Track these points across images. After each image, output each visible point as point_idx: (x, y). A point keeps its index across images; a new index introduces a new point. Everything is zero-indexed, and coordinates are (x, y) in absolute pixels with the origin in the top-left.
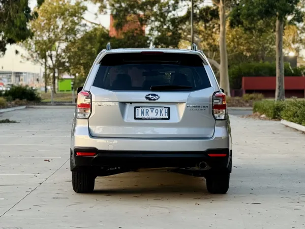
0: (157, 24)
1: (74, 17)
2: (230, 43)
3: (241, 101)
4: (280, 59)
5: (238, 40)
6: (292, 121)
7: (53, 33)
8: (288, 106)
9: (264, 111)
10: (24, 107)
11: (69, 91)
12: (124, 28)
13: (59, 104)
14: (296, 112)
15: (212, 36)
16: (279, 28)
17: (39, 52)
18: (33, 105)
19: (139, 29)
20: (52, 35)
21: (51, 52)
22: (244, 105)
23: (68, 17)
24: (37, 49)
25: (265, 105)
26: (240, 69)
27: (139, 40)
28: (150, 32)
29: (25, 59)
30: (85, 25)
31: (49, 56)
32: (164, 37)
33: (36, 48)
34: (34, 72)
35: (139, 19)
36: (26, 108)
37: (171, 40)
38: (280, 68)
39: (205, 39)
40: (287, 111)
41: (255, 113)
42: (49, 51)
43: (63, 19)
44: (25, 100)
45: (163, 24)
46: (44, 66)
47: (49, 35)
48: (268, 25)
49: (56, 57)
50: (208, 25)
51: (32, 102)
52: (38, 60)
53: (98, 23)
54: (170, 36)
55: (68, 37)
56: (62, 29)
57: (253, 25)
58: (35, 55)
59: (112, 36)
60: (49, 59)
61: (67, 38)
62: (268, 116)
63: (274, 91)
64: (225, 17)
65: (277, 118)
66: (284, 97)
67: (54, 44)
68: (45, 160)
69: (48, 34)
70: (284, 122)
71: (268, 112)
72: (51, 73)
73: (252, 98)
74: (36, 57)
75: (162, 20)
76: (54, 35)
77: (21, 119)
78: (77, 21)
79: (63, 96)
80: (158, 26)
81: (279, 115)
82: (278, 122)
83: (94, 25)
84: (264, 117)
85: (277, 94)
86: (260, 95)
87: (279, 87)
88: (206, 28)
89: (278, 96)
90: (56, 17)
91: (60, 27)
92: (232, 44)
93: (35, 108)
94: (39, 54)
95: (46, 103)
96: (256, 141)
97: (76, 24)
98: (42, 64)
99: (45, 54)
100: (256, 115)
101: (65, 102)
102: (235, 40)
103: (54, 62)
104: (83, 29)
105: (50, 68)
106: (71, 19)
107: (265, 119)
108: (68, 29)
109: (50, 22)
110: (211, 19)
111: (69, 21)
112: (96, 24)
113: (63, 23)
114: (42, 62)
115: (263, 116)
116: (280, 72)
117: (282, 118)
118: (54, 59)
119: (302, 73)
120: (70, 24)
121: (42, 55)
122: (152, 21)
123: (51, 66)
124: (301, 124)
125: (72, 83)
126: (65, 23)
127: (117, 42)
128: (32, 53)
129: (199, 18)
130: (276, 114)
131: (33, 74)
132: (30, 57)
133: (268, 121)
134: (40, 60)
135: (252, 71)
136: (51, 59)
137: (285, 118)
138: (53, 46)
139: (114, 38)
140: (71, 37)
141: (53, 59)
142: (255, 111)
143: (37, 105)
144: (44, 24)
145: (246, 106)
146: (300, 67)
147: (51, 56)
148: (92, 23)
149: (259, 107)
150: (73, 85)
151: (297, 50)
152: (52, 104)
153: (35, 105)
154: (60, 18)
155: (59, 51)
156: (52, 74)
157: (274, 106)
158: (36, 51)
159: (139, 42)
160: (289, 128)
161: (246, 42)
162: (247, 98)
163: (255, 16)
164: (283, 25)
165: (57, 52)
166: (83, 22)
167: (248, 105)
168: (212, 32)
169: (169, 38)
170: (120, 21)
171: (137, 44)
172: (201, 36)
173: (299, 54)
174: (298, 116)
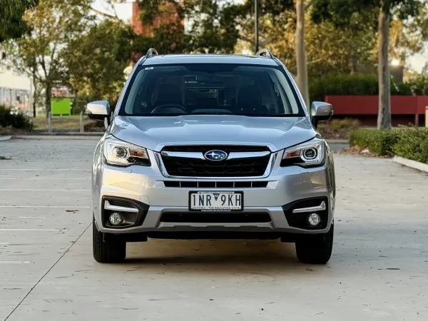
0: (204, 16)
1: (78, 6)
2: (309, 46)
3: (328, 130)
4: (384, 69)
5: (320, 41)
6: (410, 158)
7: (46, 29)
8: (405, 137)
9: (367, 144)
10: (9, 137)
11: (68, 115)
12: (154, 22)
13: (59, 133)
14: (418, 146)
15: (283, 35)
16: (384, 25)
17: (24, 57)
18: (21, 134)
19: (176, 24)
20: (44, 32)
21: (43, 57)
22: (332, 136)
23: (69, 6)
24: (22, 53)
25: (368, 136)
26: (321, 84)
27: (177, 40)
28: (193, 28)
29: (5, 67)
30: (94, 18)
31: (40, 62)
32: (215, 36)
33: (20, 51)
34: (11, 87)
35: (177, 10)
36: (12, 138)
37: (224, 40)
38: (384, 82)
39: (274, 40)
40: (403, 143)
41: (352, 148)
42: (41, 56)
43: (61, 8)
44: (10, 127)
45: (214, 18)
46: (32, 77)
47: (41, 31)
48: (366, 20)
49: (51, 64)
50: (277, 18)
51: (20, 130)
52: (24, 70)
53: (114, 15)
54: (223, 35)
55: (69, 35)
56: (60, 22)
57: (346, 20)
58: (19, 61)
59: (138, 34)
60: (40, 67)
61: (66, 37)
62: (373, 151)
63: (375, 117)
64: (304, 7)
65: (386, 154)
66: (390, 124)
67: (47, 44)
68: (68, 211)
69: (38, 31)
70: (399, 159)
71: (373, 146)
72: (43, 87)
73: (343, 127)
74: (21, 64)
75: (211, 11)
76: (48, 31)
77: (11, 154)
78: (82, 12)
79: (61, 122)
80: (206, 19)
81: (390, 150)
82: (389, 160)
83: (107, 18)
84: (366, 153)
85: (379, 120)
86: (355, 122)
87: (384, 110)
88: (274, 22)
89: (382, 124)
90: (51, 6)
91: (57, 20)
92: (312, 46)
93: (25, 139)
94: (24, 60)
95: (41, 131)
96: (365, 185)
97: (81, 16)
98: (29, 75)
99: (34, 59)
100: (354, 150)
101: (69, 131)
102: (317, 41)
103: (48, 72)
104: (90, 23)
105: (41, 81)
106: (73, 8)
107: (368, 155)
108: (69, 22)
109: (43, 13)
110: (283, 10)
111: (70, 11)
112: (111, 17)
113: (61, 14)
114: (30, 72)
115: (366, 151)
116: (385, 87)
117: (396, 154)
118: (48, 67)
119: (412, 91)
120: (72, 16)
121: (29, 62)
122: (197, 12)
123: (44, 78)
124: (425, 162)
125: (71, 103)
126: (64, 14)
127: (145, 43)
128: (15, 58)
129: (265, 9)
130: (386, 149)
131: (11, 90)
132: (12, 64)
133: (373, 159)
134: (27, 70)
135: (339, 86)
136: (44, 67)
137: (400, 153)
138: (47, 47)
139: (140, 36)
140: (73, 36)
141: (46, 68)
142: (352, 144)
143: (28, 135)
144: (34, 15)
145: (335, 138)
146: (408, 82)
147: (43, 64)
148: (105, 15)
149: (359, 139)
150: (72, 106)
151: (403, 57)
152: (49, 133)
153: (24, 134)
154: (57, 7)
155: (55, 56)
156: (44, 91)
157: (382, 137)
158: (22, 56)
159: (177, 43)
160: (406, 169)
161: (331, 44)
162: (337, 126)
163: (349, 6)
164: (388, 20)
165: (52, 57)
166: (91, 13)
167: (338, 135)
168: (284, 30)
169: (222, 38)
170: (150, 11)
171: (174, 45)
172: (266, 35)
173: (405, 63)
174: (420, 151)
